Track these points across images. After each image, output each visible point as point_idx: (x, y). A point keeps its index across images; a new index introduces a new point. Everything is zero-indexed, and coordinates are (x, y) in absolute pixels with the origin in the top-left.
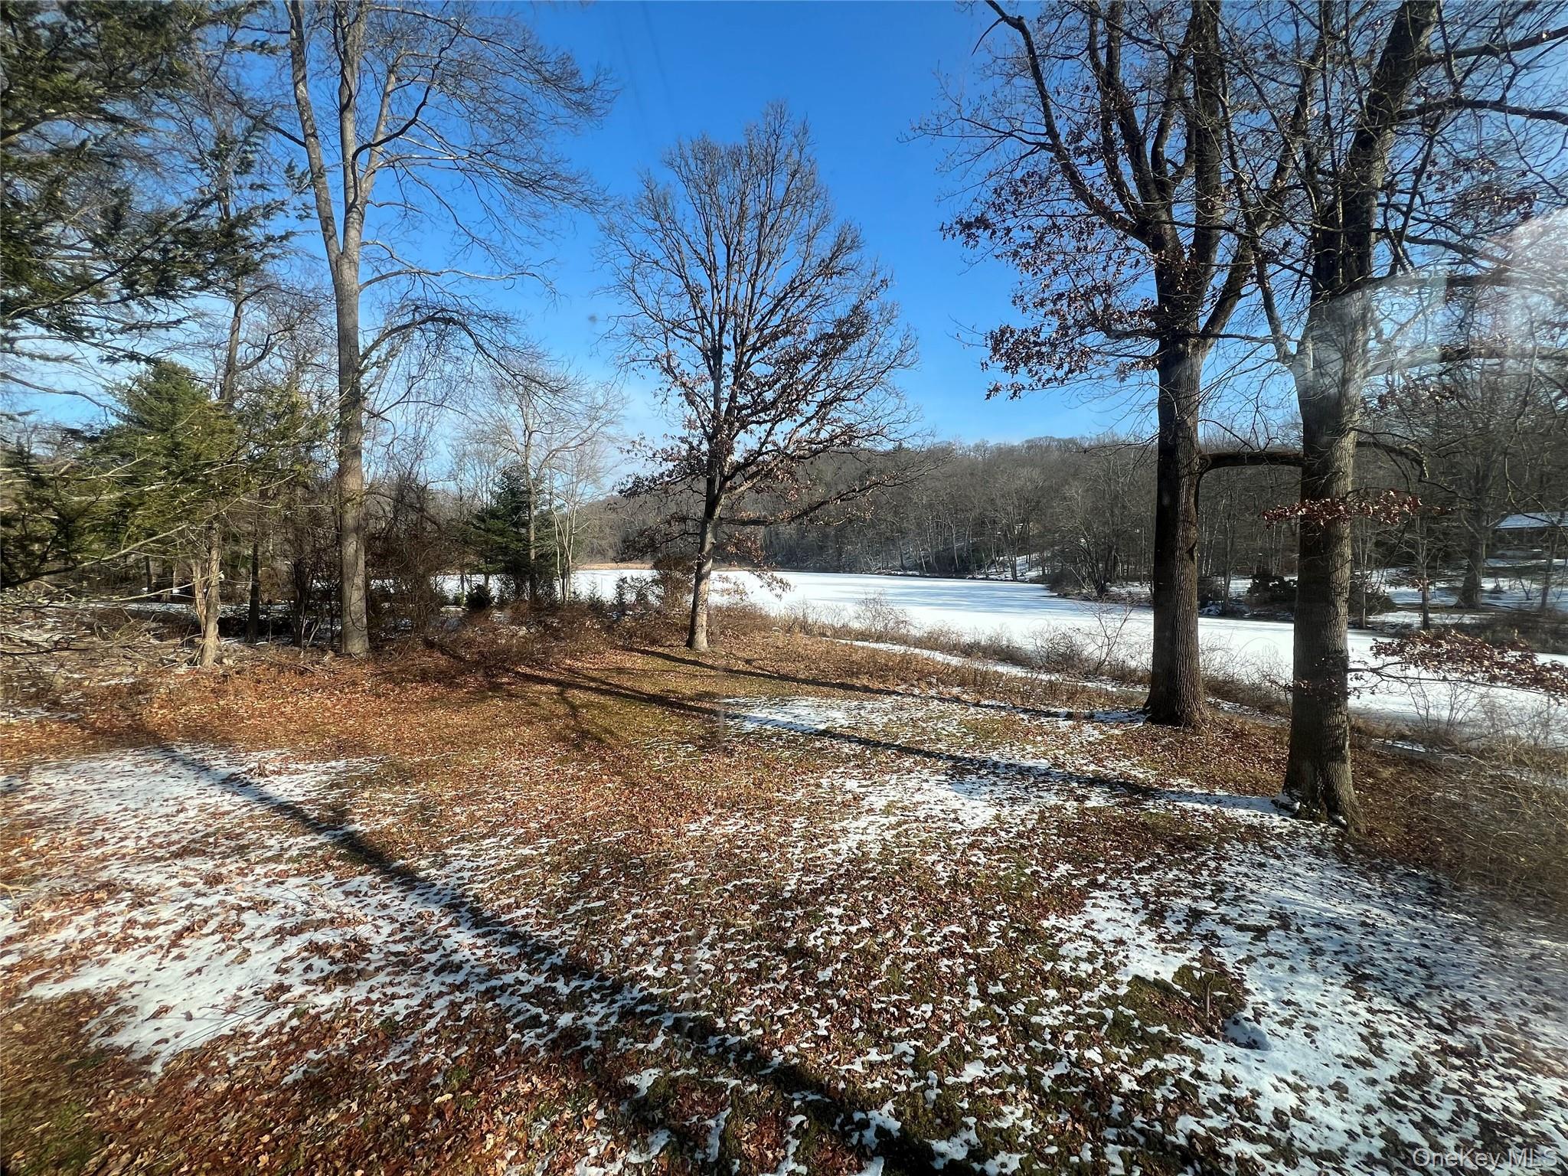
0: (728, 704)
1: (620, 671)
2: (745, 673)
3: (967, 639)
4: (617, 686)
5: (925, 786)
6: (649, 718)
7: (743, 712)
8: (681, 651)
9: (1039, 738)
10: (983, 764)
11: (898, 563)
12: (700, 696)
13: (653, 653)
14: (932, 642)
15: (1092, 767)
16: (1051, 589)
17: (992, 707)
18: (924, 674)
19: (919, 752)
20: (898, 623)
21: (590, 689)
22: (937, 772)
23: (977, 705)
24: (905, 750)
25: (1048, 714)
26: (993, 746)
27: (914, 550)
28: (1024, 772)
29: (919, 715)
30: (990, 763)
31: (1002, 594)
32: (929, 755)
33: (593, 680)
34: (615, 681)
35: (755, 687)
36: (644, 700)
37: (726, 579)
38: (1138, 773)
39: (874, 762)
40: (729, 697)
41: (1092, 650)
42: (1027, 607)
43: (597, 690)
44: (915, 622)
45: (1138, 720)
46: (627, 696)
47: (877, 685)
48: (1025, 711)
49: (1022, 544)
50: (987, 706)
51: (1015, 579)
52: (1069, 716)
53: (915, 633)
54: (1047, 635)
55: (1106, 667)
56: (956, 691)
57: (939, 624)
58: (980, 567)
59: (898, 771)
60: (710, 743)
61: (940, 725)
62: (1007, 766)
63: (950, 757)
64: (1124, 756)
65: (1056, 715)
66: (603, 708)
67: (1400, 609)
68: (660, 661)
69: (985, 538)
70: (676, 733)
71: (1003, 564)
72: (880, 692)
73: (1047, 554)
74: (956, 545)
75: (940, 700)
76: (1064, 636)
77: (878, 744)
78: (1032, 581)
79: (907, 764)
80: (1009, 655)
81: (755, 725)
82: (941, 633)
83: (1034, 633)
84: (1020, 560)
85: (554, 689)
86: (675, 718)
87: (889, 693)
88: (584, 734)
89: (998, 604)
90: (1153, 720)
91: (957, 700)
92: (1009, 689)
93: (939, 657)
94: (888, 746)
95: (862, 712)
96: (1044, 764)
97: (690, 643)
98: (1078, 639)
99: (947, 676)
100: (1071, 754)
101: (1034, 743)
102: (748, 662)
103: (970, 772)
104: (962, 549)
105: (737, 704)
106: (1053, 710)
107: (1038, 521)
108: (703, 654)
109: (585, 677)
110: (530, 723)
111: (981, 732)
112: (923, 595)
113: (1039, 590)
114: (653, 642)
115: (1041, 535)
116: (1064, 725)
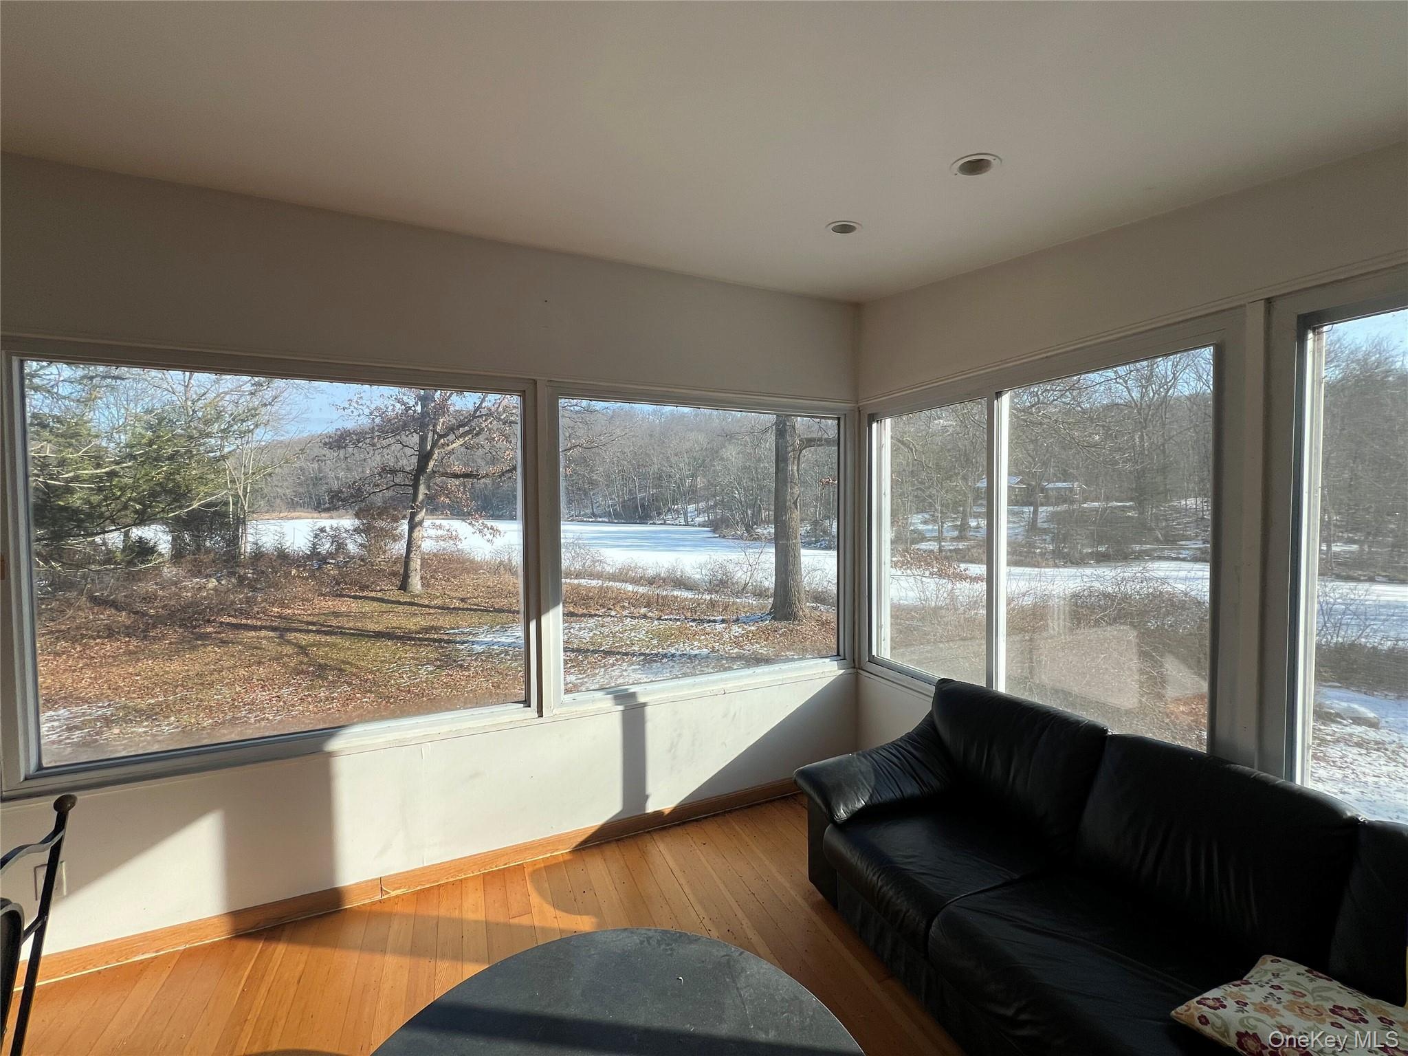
0: (454, 634)
1: (336, 614)
2: (463, 609)
3: (651, 572)
4: (338, 627)
5: (625, 673)
6: (384, 650)
7: (470, 638)
8: (395, 594)
9: (703, 637)
10: (665, 656)
11: (588, 511)
12: (427, 630)
13: (366, 598)
14: (622, 576)
15: (736, 650)
16: (714, 531)
17: (670, 619)
18: (618, 600)
19: (619, 653)
20: (594, 562)
21: (312, 631)
22: (632, 664)
23: (659, 619)
24: (607, 653)
25: (709, 621)
26: (672, 645)
27: (602, 501)
28: (692, 658)
29: (617, 629)
30: (669, 654)
31: (677, 536)
32: (626, 654)
33: (313, 624)
34: (335, 623)
35: (476, 619)
36: (373, 637)
37: (440, 527)
38: (763, 651)
39: (586, 662)
40: (453, 629)
41: (740, 576)
42: (696, 546)
43: (318, 632)
44: (609, 561)
45: (767, 619)
46: (353, 635)
47: (581, 611)
48: (694, 620)
49: (692, 495)
50: (666, 620)
51: (687, 524)
52: (723, 621)
53: (609, 569)
54: (709, 566)
55: (750, 588)
56: (643, 610)
57: (629, 561)
58: (659, 514)
59: (605, 666)
60: (447, 662)
61: (633, 634)
62: (680, 655)
63: (641, 654)
64: (756, 642)
65: (714, 621)
66: (333, 645)
67: (929, 540)
68: (375, 604)
69: (663, 490)
70: (412, 658)
71: (677, 511)
72: (584, 615)
73: (711, 503)
74: (639, 496)
75: (632, 617)
76: (722, 566)
77: (588, 651)
78: (699, 525)
79: (611, 662)
80: (681, 583)
81: (484, 646)
82: (630, 569)
83: (700, 564)
84: (691, 508)
85: (271, 634)
86: (408, 648)
87: (591, 616)
88: (322, 667)
89: (673, 545)
90: (774, 618)
91: (645, 616)
92: (682, 607)
93: (630, 587)
94: (595, 652)
95: (572, 631)
96: (705, 651)
97: (404, 586)
98: (731, 567)
99: (636, 601)
100: (723, 645)
101: (699, 641)
102: (463, 600)
103: (655, 661)
104: (644, 498)
105: (463, 633)
106: (712, 618)
107: (704, 476)
108: (417, 596)
109: (301, 622)
110: (260, 663)
111: (663, 637)
112: (611, 538)
113: (705, 533)
114: (364, 588)
115: (706, 488)
116: (719, 627)
